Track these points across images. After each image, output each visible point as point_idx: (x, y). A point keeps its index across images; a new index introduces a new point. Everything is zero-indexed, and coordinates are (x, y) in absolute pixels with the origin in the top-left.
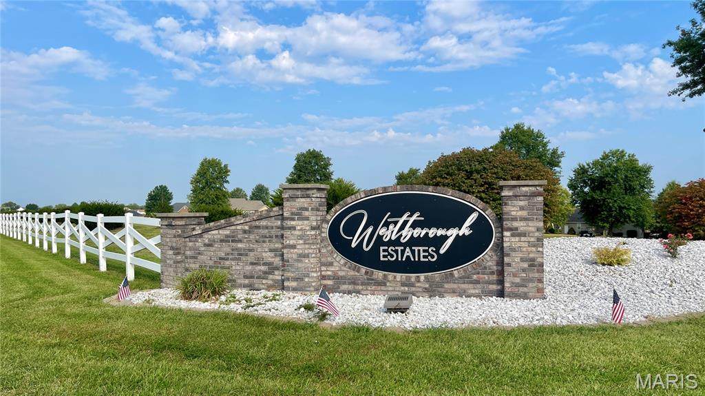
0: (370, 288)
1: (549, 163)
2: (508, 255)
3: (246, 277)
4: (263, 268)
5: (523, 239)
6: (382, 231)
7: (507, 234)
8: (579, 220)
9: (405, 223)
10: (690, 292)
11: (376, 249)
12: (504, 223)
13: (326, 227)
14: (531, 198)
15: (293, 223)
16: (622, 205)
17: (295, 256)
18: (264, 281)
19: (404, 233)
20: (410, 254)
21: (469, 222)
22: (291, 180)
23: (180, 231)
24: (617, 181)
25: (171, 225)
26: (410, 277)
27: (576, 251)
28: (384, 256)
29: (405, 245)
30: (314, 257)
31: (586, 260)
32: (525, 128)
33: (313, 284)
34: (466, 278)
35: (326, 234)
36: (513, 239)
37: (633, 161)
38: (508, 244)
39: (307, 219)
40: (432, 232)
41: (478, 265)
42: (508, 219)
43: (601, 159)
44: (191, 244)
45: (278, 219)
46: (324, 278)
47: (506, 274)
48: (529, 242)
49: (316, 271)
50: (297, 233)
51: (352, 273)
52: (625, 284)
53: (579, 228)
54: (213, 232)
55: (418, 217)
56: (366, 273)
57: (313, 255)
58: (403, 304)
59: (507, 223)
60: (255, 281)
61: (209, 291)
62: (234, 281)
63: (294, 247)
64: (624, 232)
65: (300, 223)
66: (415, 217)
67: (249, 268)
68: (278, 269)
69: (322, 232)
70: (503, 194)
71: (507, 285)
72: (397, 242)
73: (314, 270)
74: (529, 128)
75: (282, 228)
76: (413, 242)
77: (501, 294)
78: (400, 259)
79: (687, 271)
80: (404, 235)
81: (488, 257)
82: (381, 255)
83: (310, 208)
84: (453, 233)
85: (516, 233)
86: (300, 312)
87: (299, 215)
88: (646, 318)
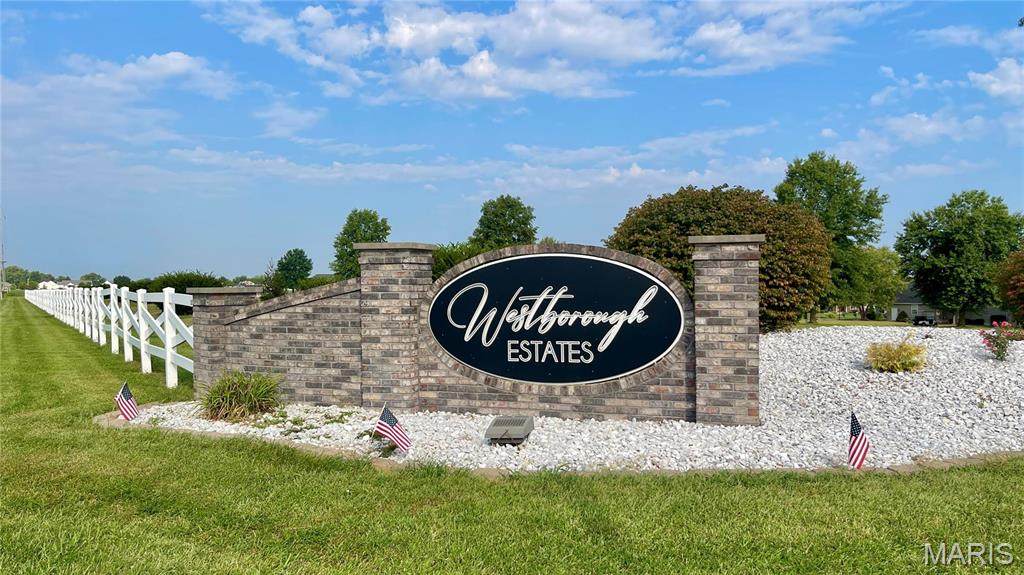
0: (492, 405)
1: (862, 212)
2: (702, 355)
3: (309, 385)
4: (334, 372)
5: (726, 329)
6: (510, 316)
7: (700, 320)
8: (911, 299)
9: (546, 303)
10: (1011, 418)
11: (500, 344)
12: (697, 303)
13: (426, 309)
14: (740, 263)
15: (375, 303)
16: (980, 277)
17: (377, 355)
18: (336, 392)
19: (544, 318)
20: (552, 352)
21: (642, 303)
22: (476, 240)
23: (217, 314)
24: (972, 239)
25: (205, 306)
26: (553, 389)
27: (845, 347)
28: (514, 355)
29: (545, 338)
30: (406, 357)
31: (858, 362)
32: (826, 159)
33: (406, 398)
34: (638, 391)
35: (426, 321)
36: (710, 329)
37: (999, 207)
38: (703, 337)
39: (396, 296)
40: (587, 318)
41: (658, 370)
42: (702, 298)
43: (949, 206)
44: (233, 334)
45: (355, 297)
46: (423, 387)
47: (698, 384)
48: (735, 334)
49: (410, 378)
50: (381, 318)
51: (466, 381)
52: (906, 402)
53: (915, 312)
54: (263, 317)
55: (564, 294)
56: (487, 381)
57: (405, 353)
58: (515, 431)
59: (702, 303)
60: (323, 391)
61: (244, 407)
62: (292, 391)
63: (376, 340)
64: (986, 317)
65: (386, 303)
66: (559, 295)
67: (313, 371)
68: (356, 374)
69: (421, 318)
70: (694, 257)
71: (700, 402)
72: (532, 334)
73: (407, 375)
74: (833, 160)
75: (360, 311)
76: (558, 333)
77: (692, 417)
78: (537, 361)
79: (1016, 382)
80: (543, 322)
81: (672, 356)
82: (509, 353)
83: (400, 280)
84: (618, 319)
85: (713, 318)
86: (361, 441)
87: (383, 290)
88: (914, 459)
